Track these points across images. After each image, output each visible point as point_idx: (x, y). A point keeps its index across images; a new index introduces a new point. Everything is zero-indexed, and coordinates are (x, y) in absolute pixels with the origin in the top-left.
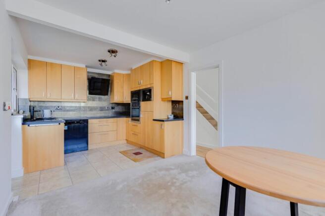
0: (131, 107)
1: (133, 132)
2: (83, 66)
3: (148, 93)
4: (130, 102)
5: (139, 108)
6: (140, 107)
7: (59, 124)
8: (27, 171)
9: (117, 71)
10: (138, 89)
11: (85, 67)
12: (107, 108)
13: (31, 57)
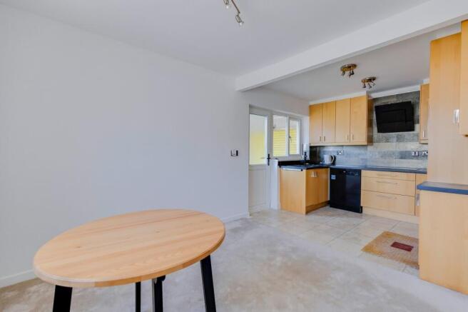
7: (302, 170)
8: (282, 207)
12: (413, 155)
13: (312, 103)
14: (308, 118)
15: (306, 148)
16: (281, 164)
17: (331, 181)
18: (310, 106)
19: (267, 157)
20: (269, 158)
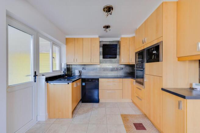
0: (135, 69)
1: (137, 96)
2: (97, 36)
3: (155, 52)
4: (135, 64)
5: (143, 71)
6: (144, 69)
7: (68, 84)
8: (50, 117)
9: (123, 36)
10: (142, 48)
11: (98, 37)
12: (116, 69)
13: (67, 37)
14: (65, 46)
15: (64, 66)
16: (48, 79)
17: (82, 86)
18: (67, 39)
19: (33, 74)
20: (35, 76)
